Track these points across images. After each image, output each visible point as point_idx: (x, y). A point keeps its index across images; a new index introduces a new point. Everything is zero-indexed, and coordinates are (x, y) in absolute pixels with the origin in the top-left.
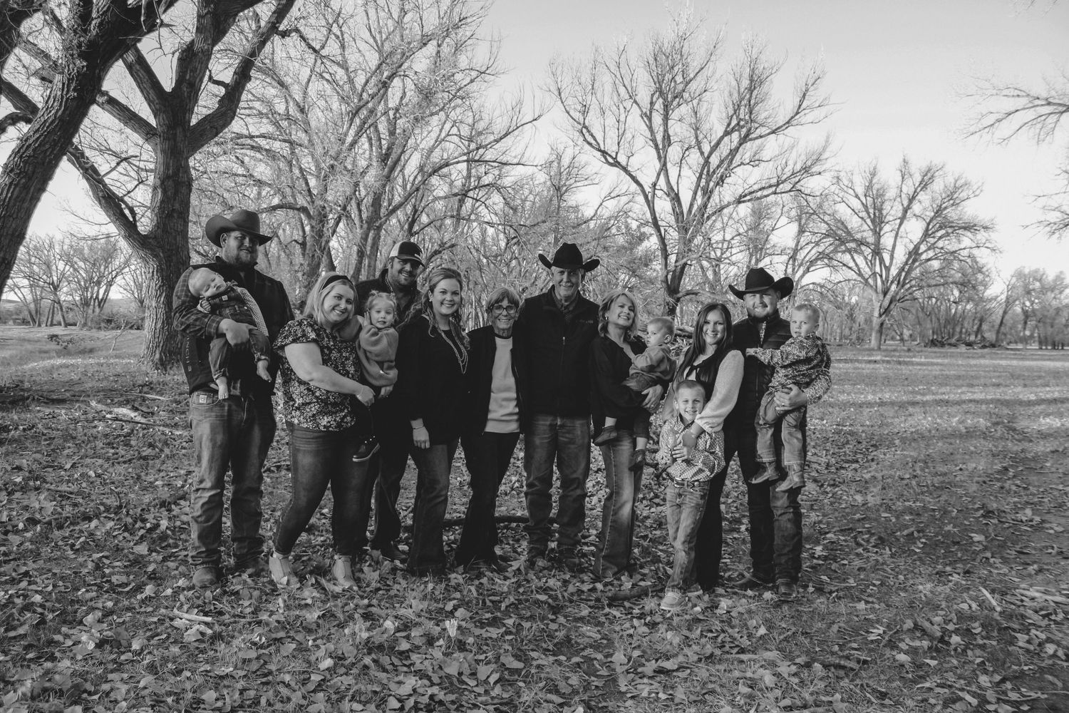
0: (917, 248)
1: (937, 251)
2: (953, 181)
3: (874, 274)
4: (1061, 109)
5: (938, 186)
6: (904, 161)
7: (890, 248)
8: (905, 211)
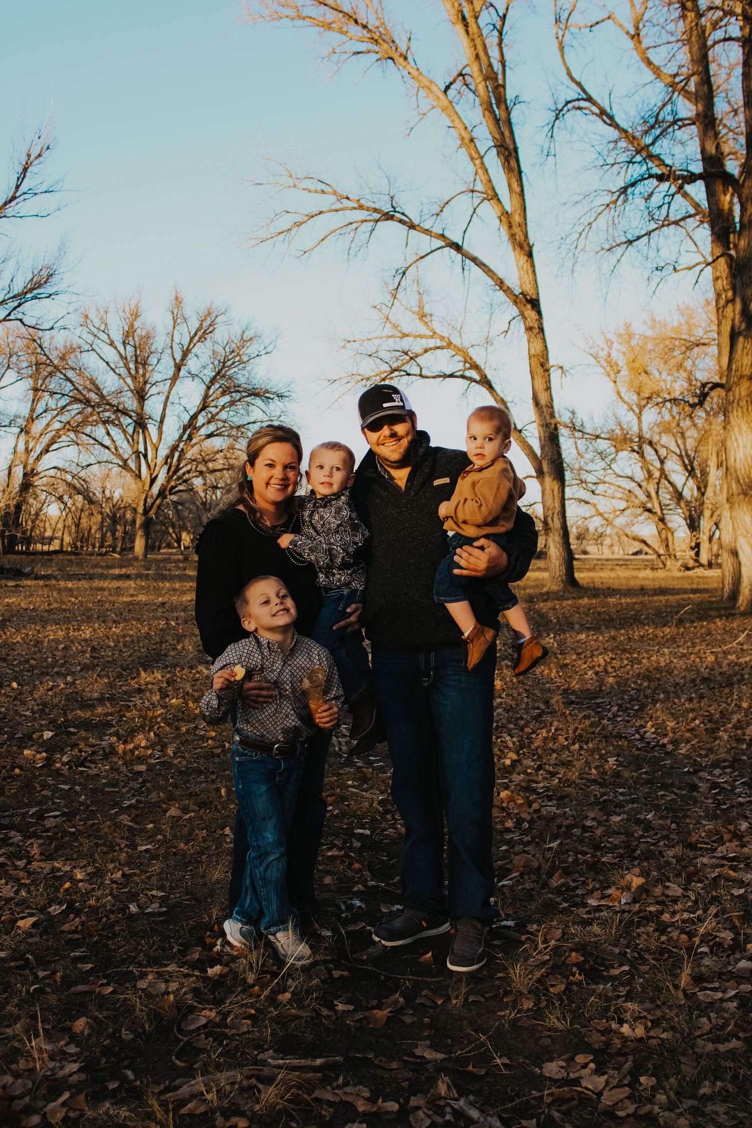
0: (194, 417)
1: (220, 424)
2: (239, 332)
3: (137, 453)
4: (377, 216)
5: (221, 335)
6: (177, 298)
7: (158, 417)
8: (178, 368)
